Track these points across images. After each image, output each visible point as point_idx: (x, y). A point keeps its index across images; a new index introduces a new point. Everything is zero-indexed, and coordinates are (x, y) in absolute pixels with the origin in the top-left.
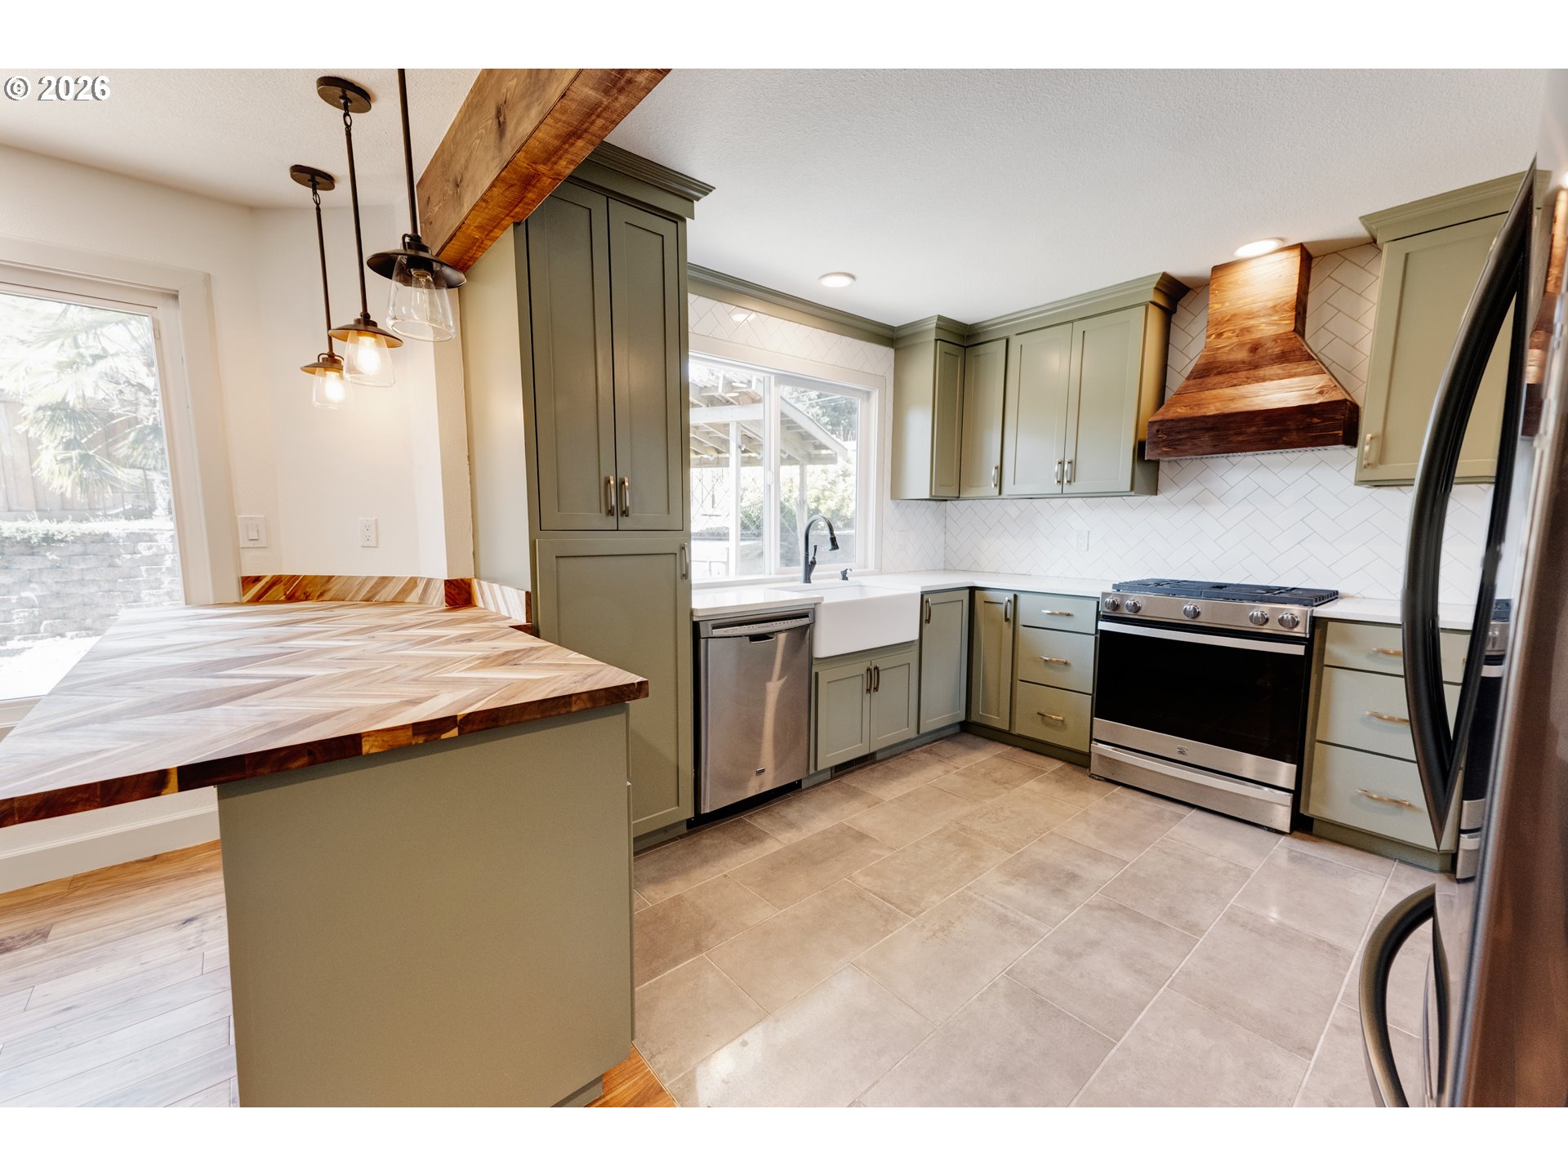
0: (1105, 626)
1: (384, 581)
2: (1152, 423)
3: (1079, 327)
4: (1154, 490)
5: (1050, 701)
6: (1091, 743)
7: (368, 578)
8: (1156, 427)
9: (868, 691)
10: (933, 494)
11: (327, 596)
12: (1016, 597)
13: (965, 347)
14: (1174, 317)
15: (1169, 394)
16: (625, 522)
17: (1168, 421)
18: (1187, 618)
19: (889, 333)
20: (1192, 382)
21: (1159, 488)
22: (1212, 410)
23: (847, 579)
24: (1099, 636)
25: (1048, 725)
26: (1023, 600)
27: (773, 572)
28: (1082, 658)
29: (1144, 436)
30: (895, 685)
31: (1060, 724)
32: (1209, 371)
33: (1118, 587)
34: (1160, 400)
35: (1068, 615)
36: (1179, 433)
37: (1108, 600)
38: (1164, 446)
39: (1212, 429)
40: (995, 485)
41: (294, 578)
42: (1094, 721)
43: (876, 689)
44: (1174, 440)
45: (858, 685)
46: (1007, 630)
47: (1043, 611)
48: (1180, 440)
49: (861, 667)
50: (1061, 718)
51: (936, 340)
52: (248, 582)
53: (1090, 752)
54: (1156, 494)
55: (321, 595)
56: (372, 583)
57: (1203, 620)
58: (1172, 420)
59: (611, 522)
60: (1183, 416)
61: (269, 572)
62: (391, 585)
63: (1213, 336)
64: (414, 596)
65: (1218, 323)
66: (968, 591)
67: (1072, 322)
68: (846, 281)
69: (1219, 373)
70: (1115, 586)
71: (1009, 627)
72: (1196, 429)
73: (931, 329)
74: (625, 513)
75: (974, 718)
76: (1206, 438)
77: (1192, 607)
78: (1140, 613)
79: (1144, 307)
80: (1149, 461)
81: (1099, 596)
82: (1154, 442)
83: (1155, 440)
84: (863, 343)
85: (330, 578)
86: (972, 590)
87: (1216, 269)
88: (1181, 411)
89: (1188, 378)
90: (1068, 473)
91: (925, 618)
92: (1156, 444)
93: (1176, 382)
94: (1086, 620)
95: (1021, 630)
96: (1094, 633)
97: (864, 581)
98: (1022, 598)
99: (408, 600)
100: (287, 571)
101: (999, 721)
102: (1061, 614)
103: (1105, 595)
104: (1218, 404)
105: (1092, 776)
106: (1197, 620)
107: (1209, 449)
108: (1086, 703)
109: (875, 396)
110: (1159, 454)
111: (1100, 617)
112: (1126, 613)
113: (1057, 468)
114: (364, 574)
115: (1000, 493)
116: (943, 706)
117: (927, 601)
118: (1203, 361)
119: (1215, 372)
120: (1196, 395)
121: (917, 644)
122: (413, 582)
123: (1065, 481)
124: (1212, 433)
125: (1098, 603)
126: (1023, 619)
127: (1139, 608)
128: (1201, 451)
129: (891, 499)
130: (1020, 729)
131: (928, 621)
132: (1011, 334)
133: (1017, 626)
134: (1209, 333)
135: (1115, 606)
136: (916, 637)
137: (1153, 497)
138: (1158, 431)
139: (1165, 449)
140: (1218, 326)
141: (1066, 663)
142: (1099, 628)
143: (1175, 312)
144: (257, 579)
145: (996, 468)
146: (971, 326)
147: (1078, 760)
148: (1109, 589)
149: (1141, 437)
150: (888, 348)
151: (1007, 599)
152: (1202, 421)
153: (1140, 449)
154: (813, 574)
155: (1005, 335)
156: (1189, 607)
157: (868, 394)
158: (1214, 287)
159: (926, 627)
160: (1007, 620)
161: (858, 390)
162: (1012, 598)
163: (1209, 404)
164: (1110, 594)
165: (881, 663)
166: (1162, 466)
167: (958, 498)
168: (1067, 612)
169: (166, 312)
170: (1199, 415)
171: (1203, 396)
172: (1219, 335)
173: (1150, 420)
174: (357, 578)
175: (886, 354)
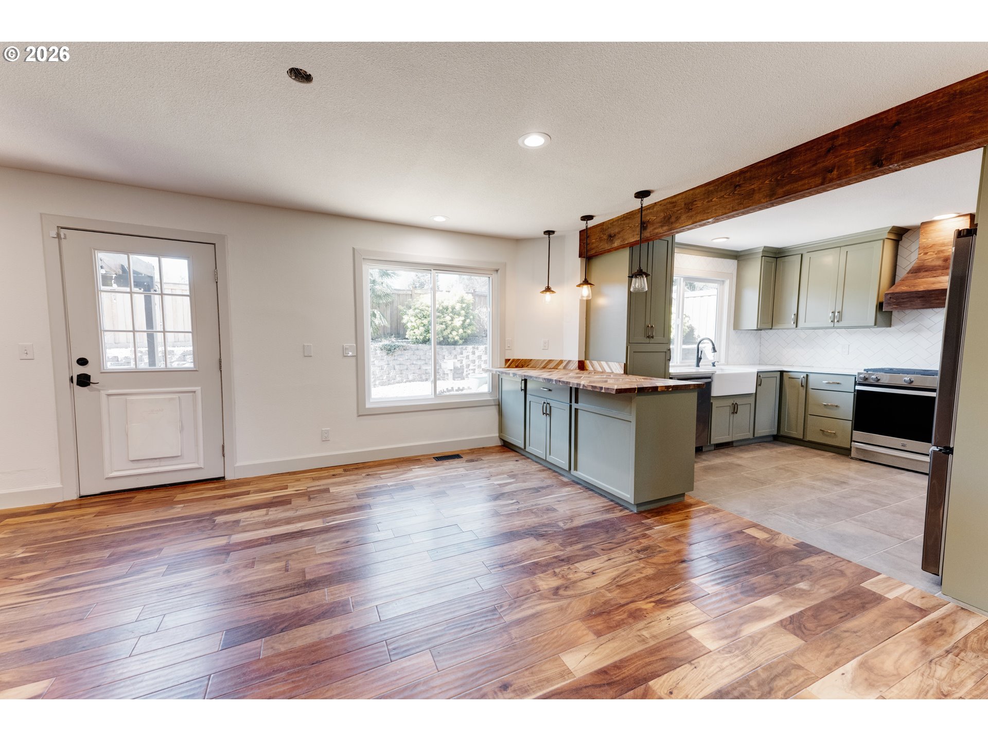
0: (858, 388)
1: (550, 361)
2: (887, 294)
3: (844, 250)
4: (889, 324)
5: (826, 424)
6: (851, 442)
7: (544, 360)
8: (889, 296)
9: (733, 413)
10: (759, 327)
11: (530, 366)
12: (807, 375)
13: (777, 258)
14: (900, 243)
15: (898, 279)
16: (652, 341)
17: (897, 293)
18: (906, 384)
19: (735, 254)
20: (910, 275)
21: (892, 323)
22: (921, 288)
23: (715, 366)
24: (856, 393)
25: (827, 436)
26: (811, 377)
27: (678, 362)
28: (847, 405)
29: (882, 299)
30: (744, 413)
31: (833, 435)
32: (919, 270)
33: (867, 370)
34: (893, 282)
35: (838, 383)
36: (903, 299)
37: (861, 376)
38: (894, 305)
39: (922, 297)
40: (794, 323)
41: (519, 360)
42: (853, 433)
43: (736, 413)
44: (900, 302)
45: (728, 410)
46: (803, 391)
47: (823, 382)
48: (903, 302)
49: (730, 402)
50: (834, 432)
51: (762, 256)
52: (507, 361)
53: (851, 447)
54: (890, 327)
55: (528, 365)
56: (546, 361)
57: (914, 385)
58: (899, 293)
59: (647, 340)
60: (904, 291)
61: (512, 358)
62: (554, 362)
63: (922, 254)
64: (561, 367)
65: (925, 248)
66: (779, 373)
67: (840, 247)
68: (725, 240)
69: (926, 271)
70: (865, 370)
71: (803, 389)
72: (913, 297)
73: (760, 252)
74: (652, 337)
75: (782, 433)
76: (919, 301)
77: (908, 379)
78: (880, 381)
79: (882, 241)
80: (885, 312)
81: (857, 374)
82: (889, 303)
83: (889, 302)
84: (723, 259)
85: (531, 360)
86: (782, 372)
87: (923, 224)
88: (904, 288)
89: (908, 273)
90: (837, 318)
91: (759, 384)
92: (889, 304)
93: (902, 273)
94: (850, 386)
95: (810, 391)
96: (853, 391)
97: (723, 367)
98: (811, 376)
99: (559, 368)
100: (516, 357)
101: (797, 434)
102: (833, 383)
103: (859, 374)
104: (925, 286)
105: (852, 458)
106: (912, 384)
107: (921, 306)
108: (849, 424)
109: (727, 282)
110: (892, 309)
111: (856, 384)
112: (872, 381)
113: (831, 314)
114: (543, 358)
115: (796, 327)
116: (766, 425)
117: (760, 376)
118: (916, 265)
119: (924, 270)
120: (912, 281)
121: (754, 395)
122: (561, 362)
123: (836, 321)
124: (921, 299)
125: (856, 378)
126: (811, 385)
127: (879, 380)
128: (915, 307)
129: (734, 329)
130: (809, 438)
131: (760, 385)
132: (804, 252)
133: (808, 389)
134: (920, 252)
135: (865, 379)
136: (755, 392)
137: (889, 328)
138: (890, 298)
139: (894, 306)
140: (925, 250)
141: (837, 406)
142: (856, 389)
143: (901, 240)
144: (509, 360)
145: (795, 315)
146: (781, 249)
147: (844, 452)
148: (863, 371)
149: (880, 300)
150: (734, 260)
151: (802, 376)
152: (916, 293)
153: (880, 306)
154: (700, 364)
155: (801, 252)
156: (907, 379)
157: (723, 282)
158: (922, 232)
159: (759, 388)
160: (802, 386)
161: (719, 280)
162: (805, 376)
163: (920, 285)
164: (862, 373)
165: (738, 401)
166: (893, 313)
167: (771, 329)
168: (838, 382)
169: (495, 275)
170: (914, 290)
171: (917, 282)
172: (926, 254)
173: (886, 292)
174: (540, 360)
175: (734, 263)
